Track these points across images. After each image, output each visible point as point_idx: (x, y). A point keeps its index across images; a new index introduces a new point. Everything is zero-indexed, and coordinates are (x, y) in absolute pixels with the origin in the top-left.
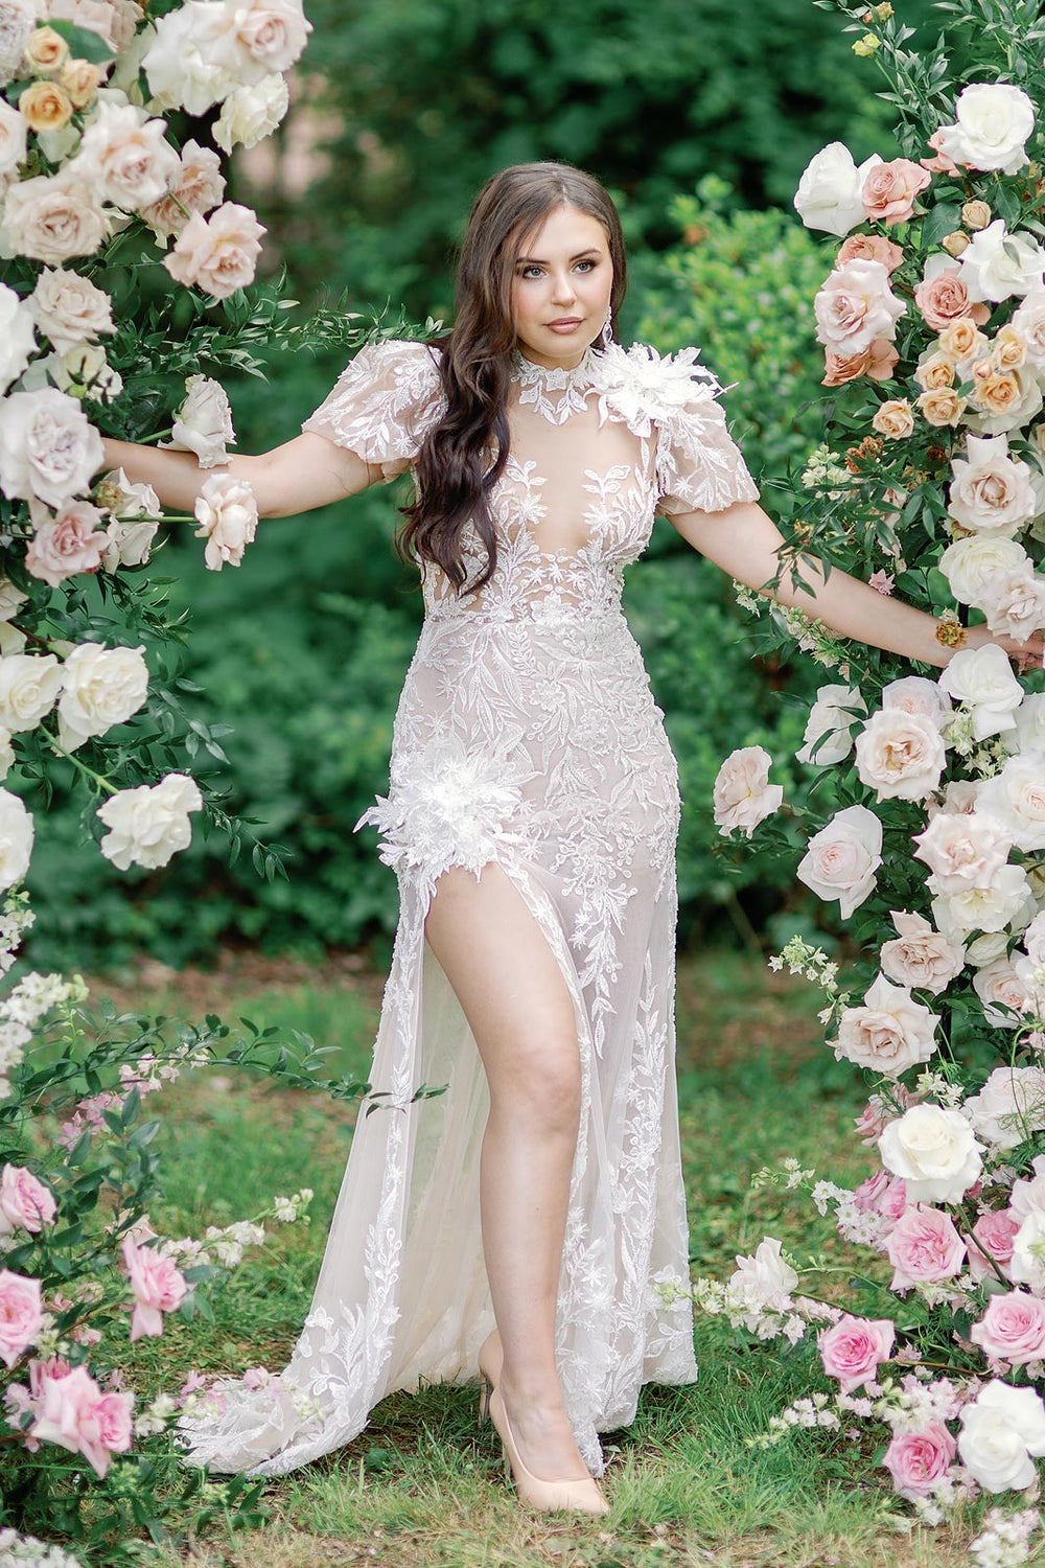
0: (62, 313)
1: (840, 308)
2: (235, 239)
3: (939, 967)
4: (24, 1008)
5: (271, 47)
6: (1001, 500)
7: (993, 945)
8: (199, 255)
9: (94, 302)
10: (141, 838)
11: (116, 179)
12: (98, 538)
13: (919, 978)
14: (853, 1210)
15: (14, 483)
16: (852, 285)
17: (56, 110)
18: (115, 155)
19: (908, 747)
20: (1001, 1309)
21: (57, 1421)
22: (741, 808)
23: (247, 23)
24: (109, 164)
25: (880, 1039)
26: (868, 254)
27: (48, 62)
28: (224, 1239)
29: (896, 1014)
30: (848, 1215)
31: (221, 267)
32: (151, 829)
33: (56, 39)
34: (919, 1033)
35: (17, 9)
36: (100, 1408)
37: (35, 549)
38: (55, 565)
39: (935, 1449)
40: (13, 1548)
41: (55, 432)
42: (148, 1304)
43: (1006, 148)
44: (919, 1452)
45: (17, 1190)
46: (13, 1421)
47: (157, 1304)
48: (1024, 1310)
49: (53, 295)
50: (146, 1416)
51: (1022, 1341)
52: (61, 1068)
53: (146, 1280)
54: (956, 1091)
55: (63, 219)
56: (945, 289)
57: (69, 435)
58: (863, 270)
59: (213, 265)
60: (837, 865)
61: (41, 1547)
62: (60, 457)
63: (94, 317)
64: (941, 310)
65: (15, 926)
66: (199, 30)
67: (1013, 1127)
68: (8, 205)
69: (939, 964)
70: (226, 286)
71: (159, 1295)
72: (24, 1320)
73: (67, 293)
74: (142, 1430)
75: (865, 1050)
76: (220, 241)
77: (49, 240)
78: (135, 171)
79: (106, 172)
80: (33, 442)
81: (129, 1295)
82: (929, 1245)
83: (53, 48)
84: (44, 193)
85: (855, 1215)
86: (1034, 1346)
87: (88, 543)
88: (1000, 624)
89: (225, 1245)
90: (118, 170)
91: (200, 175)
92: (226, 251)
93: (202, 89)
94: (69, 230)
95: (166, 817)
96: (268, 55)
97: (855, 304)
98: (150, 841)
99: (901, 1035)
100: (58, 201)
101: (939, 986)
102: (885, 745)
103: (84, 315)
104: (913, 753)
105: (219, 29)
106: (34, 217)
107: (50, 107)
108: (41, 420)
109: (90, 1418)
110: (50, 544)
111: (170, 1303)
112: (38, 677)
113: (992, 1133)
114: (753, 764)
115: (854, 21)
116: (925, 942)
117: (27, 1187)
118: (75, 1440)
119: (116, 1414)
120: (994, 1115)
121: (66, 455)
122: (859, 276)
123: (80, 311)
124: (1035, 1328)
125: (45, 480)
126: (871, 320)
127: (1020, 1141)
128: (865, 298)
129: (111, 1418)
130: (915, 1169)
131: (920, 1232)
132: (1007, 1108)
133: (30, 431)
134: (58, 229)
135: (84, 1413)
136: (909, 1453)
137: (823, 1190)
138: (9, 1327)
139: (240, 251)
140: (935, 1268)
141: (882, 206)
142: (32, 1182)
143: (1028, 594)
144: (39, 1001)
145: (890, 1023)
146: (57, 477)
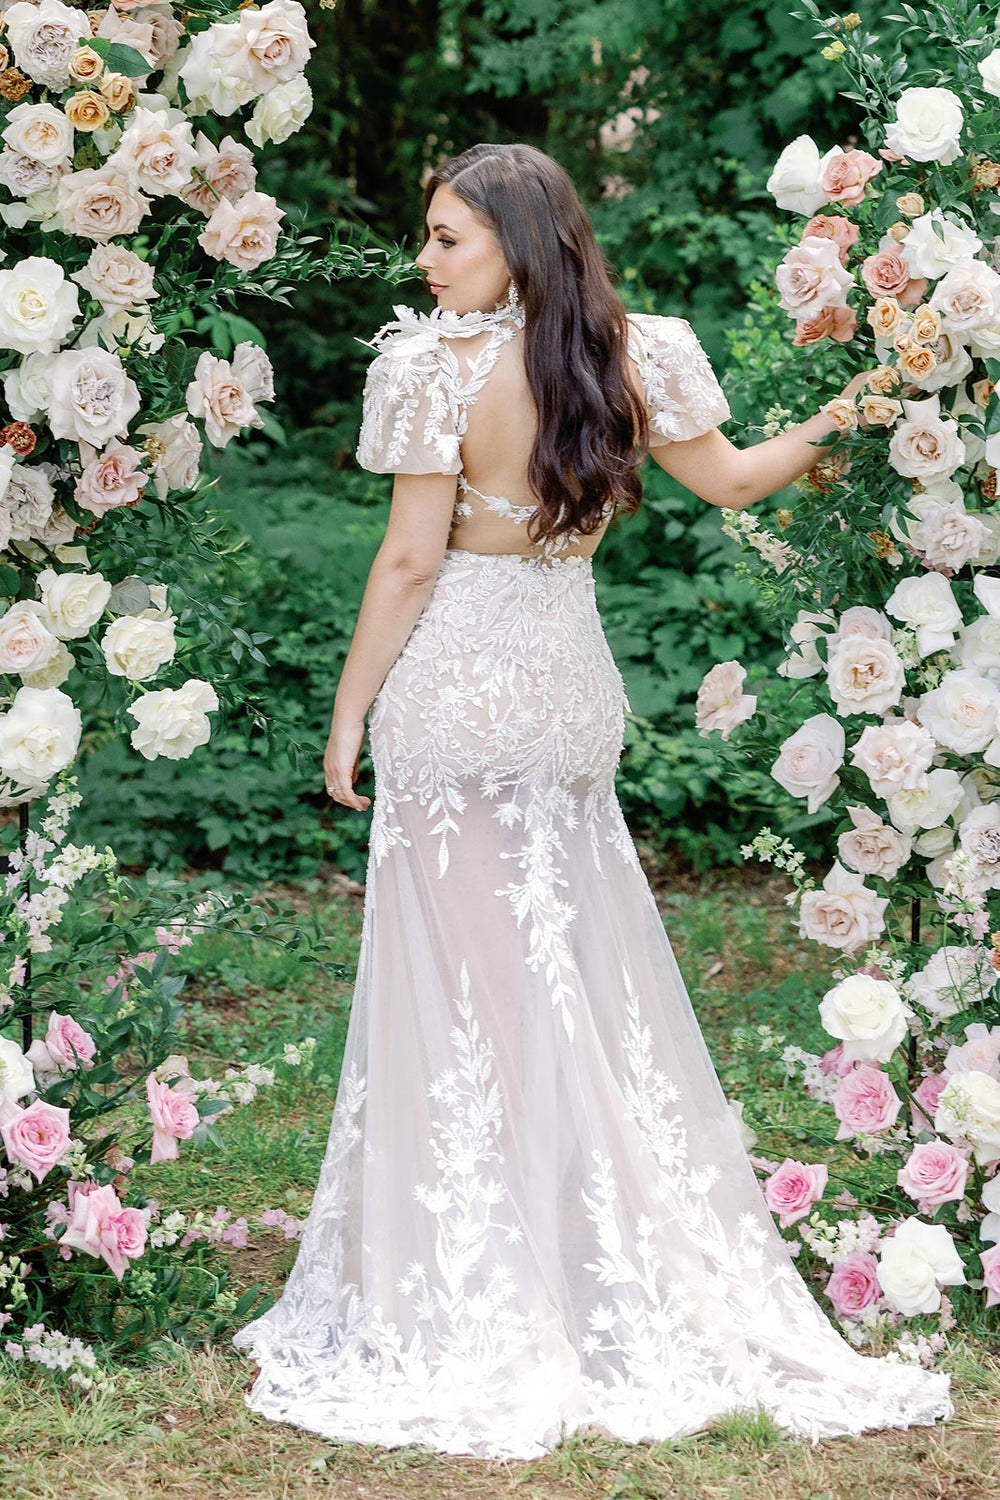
0: (109, 281)
1: (796, 279)
2: (256, 221)
3: (889, 856)
4: (62, 874)
5: (278, 61)
6: (934, 453)
7: (941, 838)
8: (226, 235)
9: (138, 273)
10: (163, 732)
11: (145, 171)
12: (137, 477)
13: (870, 866)
14: (818, 1072)
15: (60, 426)
16: (807, 260)
17: (96, 114)
18: (146, 150)
19: (871, 669)
20: (921, 1157)
21: (82, 1230)
22: (719, 715)
23: (258, 41)
24: (141, 158)
25: (834, 918)
26: (829, 233)
27: (87, 74)
28: (241, 1080)
29: (848, 897)
30: (813, 1076)
31: (245, 244)
32: (172, 725)
33: (93, 55)
34: (868, 914)
35: (66, 30)
36: (119, 1221)
37: (82, 484)
38: (98, 498)
39: (868, 1281)
40: (43, 1340)
41: (95, 384)
42: (165, 1132)
43: (938, 143)
44: (855, 1283)
45: (59, 1033)
46: (49, 1232)
47: (171, 1132)
48: (942, 1157)
49: (103, 267)
50: (160, 1229)
51: (937, 1184)
52: (105, 930)
53: (162, 1111)
54: (900, 966)
55: (106, 205)
56: (886, 264)
57: (108, 386)
58: (817, 246)
59: (238, 243)
60: (805, 765)
61: (65, 1339)
62: (99, 405)
63: (138, 284)
64: (881, 283)
65: (66, 806)
66: (219, 47)
67: (951, 999)
68: (60, 192)
69: (888, 853)
70: (250, 260)
71: (172, 1123)
72: (53, 1142)
73: (114, 265)
74: (157, 1242)
75: (821, 928)
76: (244, 223)
77: (94, 221)
78: (162, 164)
79: (137, 165)
80: (76, 392)
81: (150, 1124)
82: (868, 1101)
83: (92, 63)
84: (90, 182)
85: (819, 1077)
86: (948, 1188)
87: (128, 480)
88: (936, 554)
89: (242, 1084)
90: (147, 164)
91: (233, 166)
92: (248, 231)
93: (229, 94)
94: (111, 213)
95: (185, 715)
96: (276, 67)
97: (809, 276)
98: (171, 736)
99: (852, 914)
100: (103, 189)
101: (890, 873)
102: (851, 667)
103: (130, 283)
104: (876, 673)
105: (236, 46)
106: (81, 203)
107: (90, 111)
108: (84, 373)
109: (110, 1229)
110: (94, 481)
111: (184, 1133)
112: (86, 592)
113: (931, 1003)
114: (731, 675)
115: (825, 30)
116: (876, 834)
117: (69, 1031)
118: (97, 1248)
119: (133, 1226)
120: (934, 988)
121: (106, 403)
122: (813, 252)
123: (126, 280)
124: (949, 1173)
125: (88, 424)
126: (823, 290)
127: (956, 1011)
128: (819, 271)
129: (128, 1230)
130: (848, 1032)
131: (862, 1089)
132: (946, 982)
133: (74, 383)
134: (102, 212)
135: (105, 1225)
136: (846, 1284)
137: (792, 1053)
138: (40, 1148)
139: (261, 231)
140: (873, 1121)
141: (838, 191)
142: (75, 1027)
143: (959, 528)
144: (75, 868)
145: (842, 905)
146: (97, 421)
